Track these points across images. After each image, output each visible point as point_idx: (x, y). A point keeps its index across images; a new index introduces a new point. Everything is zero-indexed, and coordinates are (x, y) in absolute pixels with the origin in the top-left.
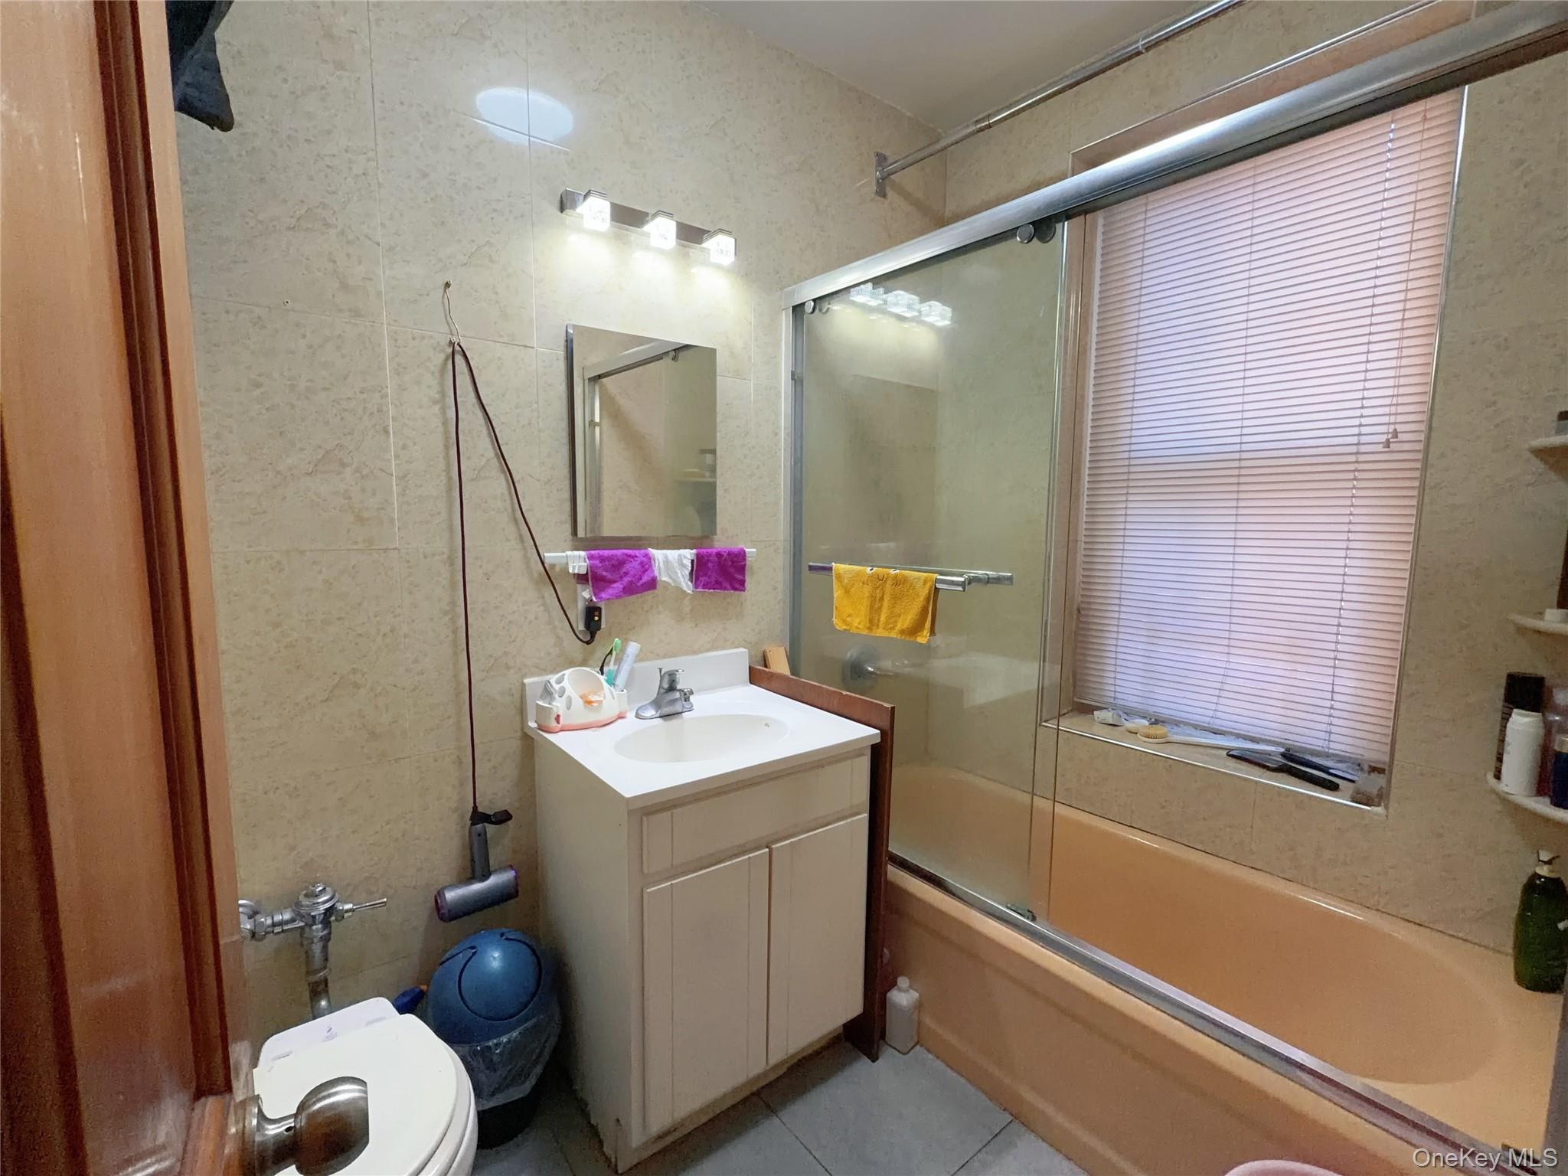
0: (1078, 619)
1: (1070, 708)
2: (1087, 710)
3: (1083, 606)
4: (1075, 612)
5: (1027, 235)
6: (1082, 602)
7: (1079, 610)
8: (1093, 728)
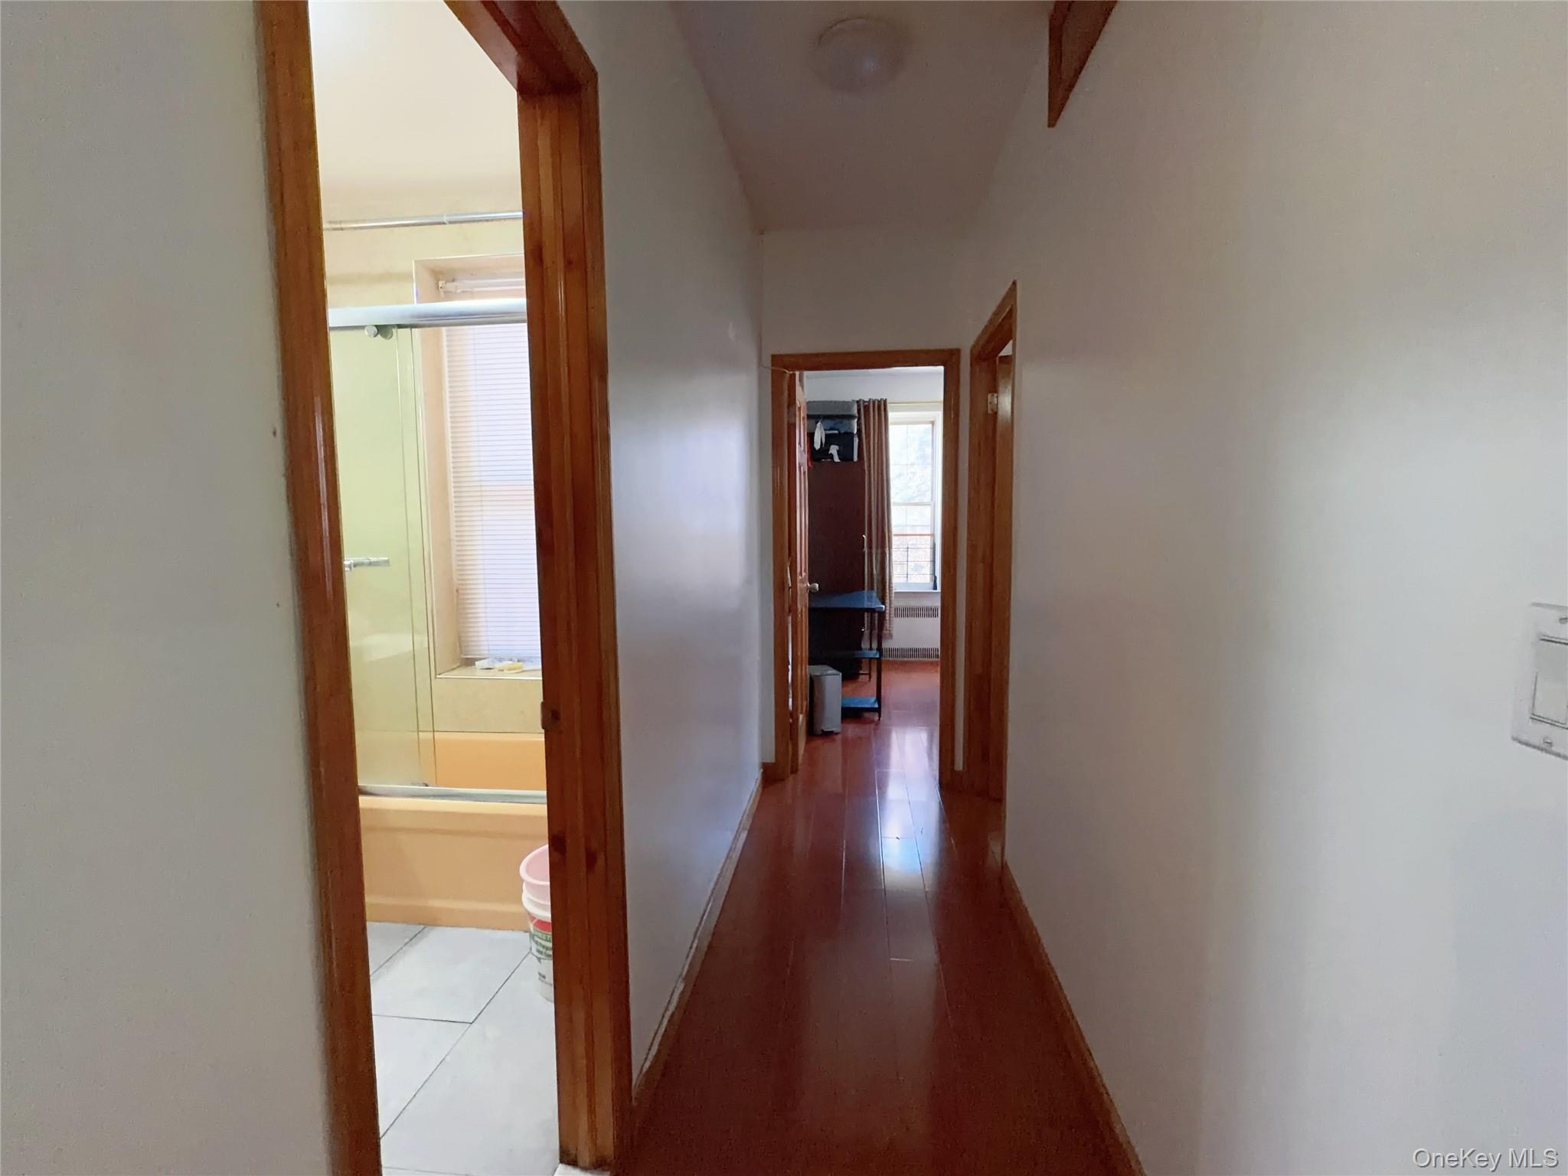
0: (458, 596)
1: (458, 664)
2: (469, 662)
3: (460, 587)
4: (455, 591)
5: (373, 332)
6: (459, 584)
7: (457, 591)
8: (478, 671)
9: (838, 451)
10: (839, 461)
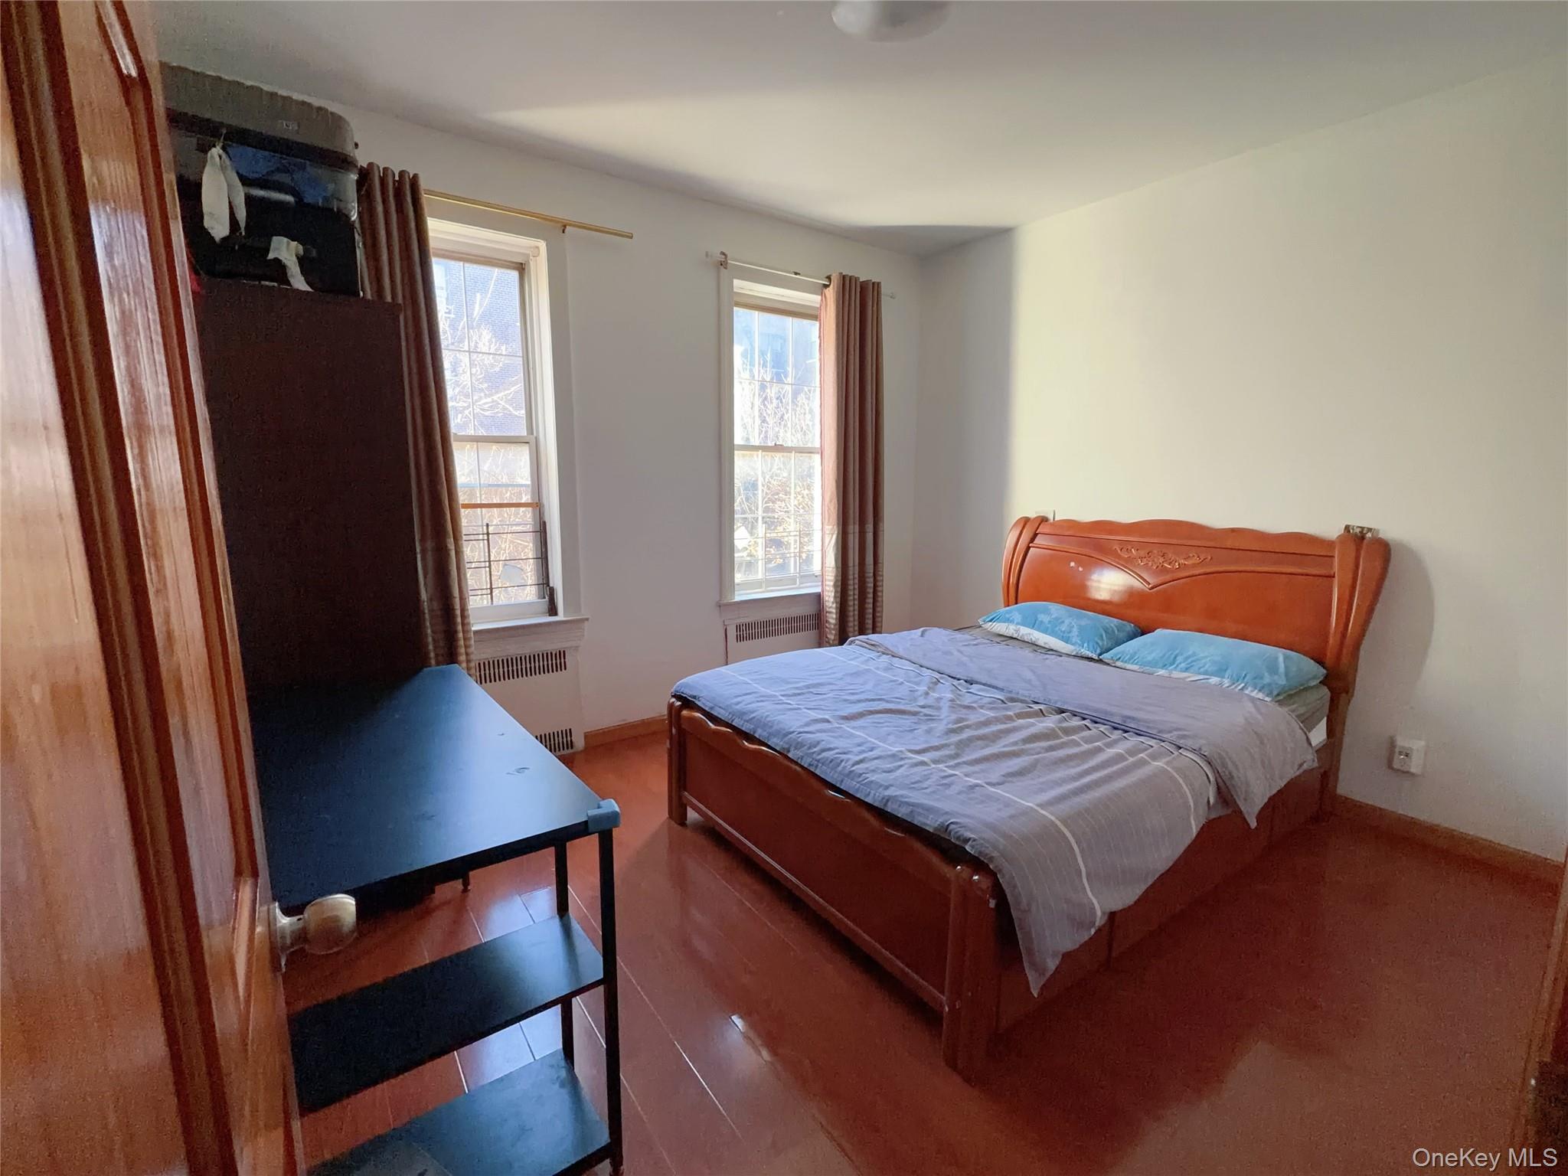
9: (302, 261)
10: (307, 288)
